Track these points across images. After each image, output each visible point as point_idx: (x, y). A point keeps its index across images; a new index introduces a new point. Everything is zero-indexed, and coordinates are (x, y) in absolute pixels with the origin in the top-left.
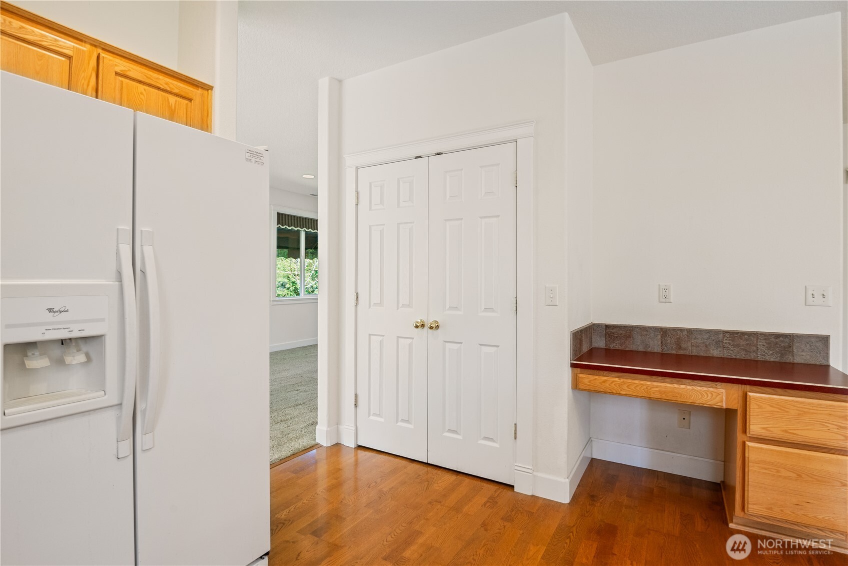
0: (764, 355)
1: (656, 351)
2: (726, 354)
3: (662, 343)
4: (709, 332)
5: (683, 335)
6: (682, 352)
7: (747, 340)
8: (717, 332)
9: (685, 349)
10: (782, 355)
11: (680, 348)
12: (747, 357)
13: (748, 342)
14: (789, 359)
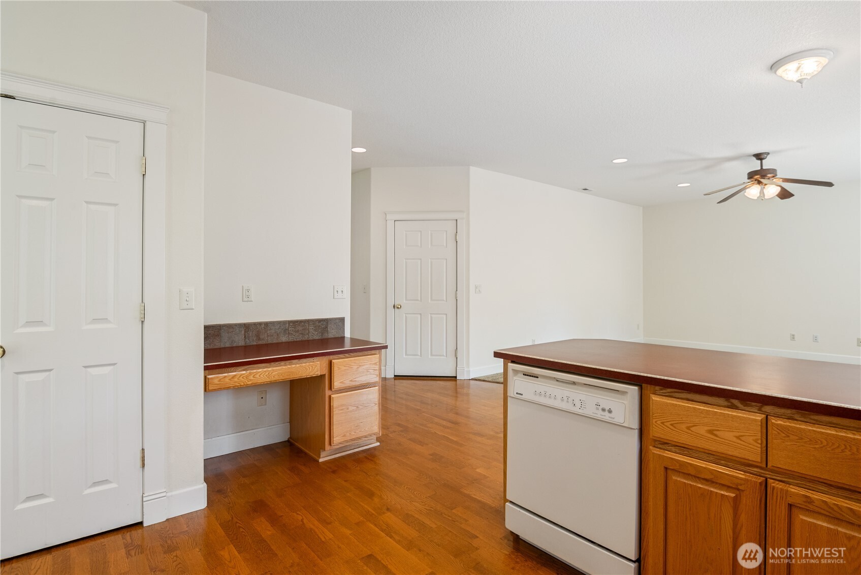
0: (313, 336)
1: (240, 344)
2: (291, 339)
3: (245, 337)
4: (279, 323)
5: (261, 328)
6: (260, 342)
7: (303, 326)
8: (284, 322)
9: (263, 339)
10: (322, 334)
11: (259, 339)
12: (304, 339)
13: (304, 328)
14: (326, 336)
